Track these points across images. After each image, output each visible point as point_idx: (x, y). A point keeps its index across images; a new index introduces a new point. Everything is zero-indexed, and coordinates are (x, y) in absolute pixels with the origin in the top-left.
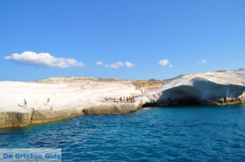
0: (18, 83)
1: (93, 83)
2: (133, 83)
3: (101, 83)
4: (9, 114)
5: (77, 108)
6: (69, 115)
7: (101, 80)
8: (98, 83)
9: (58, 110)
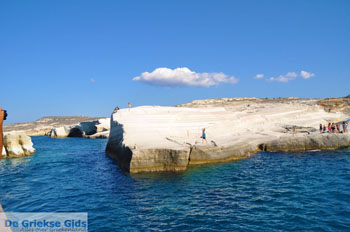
0: (159, 108)
1: (256, 105)
2: (318, 103)
3: (267, 105)
4: (159, 151)
5: (250, 143)
6: (243, 153)
7: (266, 100)
8: (264, 105)
9: (226, 145)
